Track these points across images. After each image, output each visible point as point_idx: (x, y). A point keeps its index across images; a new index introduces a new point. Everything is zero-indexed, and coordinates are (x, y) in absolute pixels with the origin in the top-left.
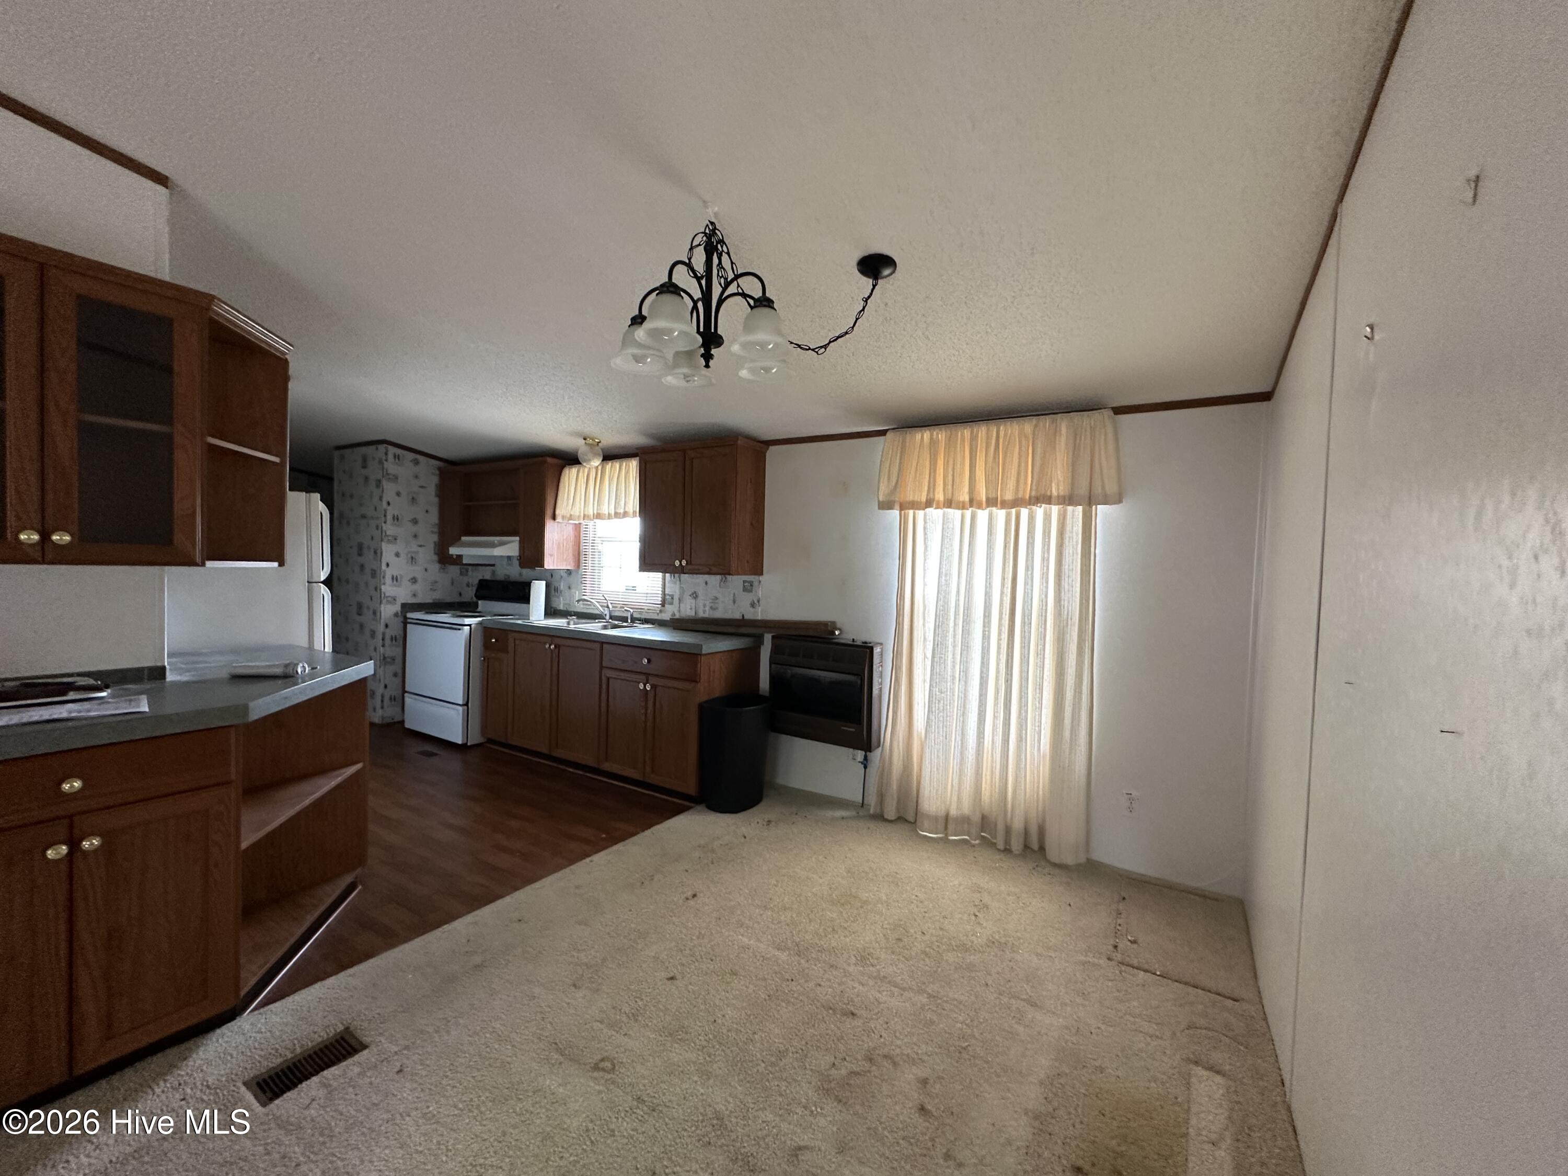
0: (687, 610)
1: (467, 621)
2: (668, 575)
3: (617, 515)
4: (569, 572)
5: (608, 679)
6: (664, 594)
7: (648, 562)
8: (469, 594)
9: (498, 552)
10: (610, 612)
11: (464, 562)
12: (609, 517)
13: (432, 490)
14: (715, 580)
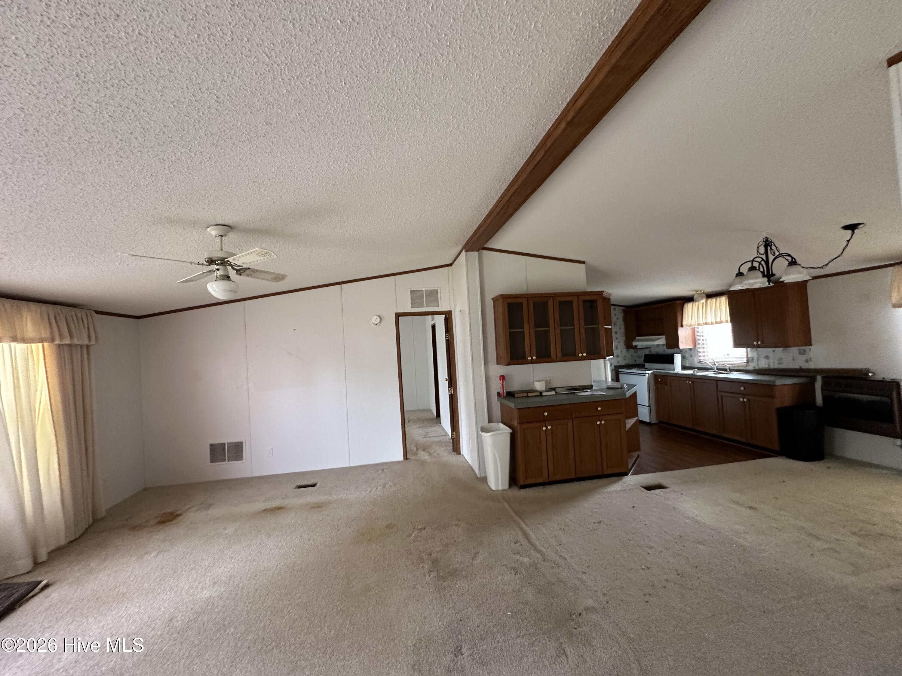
0: (763, 364)
1: (648, 372)
2: (749, 349)
3: (716, 323)
4: (690, 349)
5: (722, 397)
6: (748, 358)
7: (738, 343)
8: (641, 361)
9: (656, 343)
10: (717, 367)
11: (638, 347)
12: (712, 324)
13: (621, 319)
14: (779, 350)
